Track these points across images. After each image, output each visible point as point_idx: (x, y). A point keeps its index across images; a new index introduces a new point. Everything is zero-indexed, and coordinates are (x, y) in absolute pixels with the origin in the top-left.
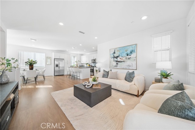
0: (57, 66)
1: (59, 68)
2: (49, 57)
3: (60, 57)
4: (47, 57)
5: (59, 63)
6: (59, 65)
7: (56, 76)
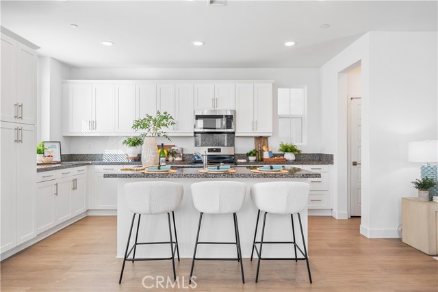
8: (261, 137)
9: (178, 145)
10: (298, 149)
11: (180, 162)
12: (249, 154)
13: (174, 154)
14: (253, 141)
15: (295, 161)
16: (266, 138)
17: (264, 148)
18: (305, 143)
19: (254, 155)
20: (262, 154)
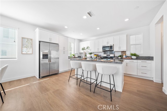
0: (45, 56)
1: (50, 61)
2: (27, 39)
3: (50, 39)
4: (23, 38)
5: (50, 51)
6: (50, 54)
7: (43, 77)
8: (123, 51)
9: (100, 54)
10: (138, 55)
11: (100, 58)
12: (119, 56)
13: (99, 56)
14: (121, 52)
15: (136, 59)
16: (125, 51)
17: (124, 55)
18: (142, 53)
19: (120, 57)
20: (123, 57)
